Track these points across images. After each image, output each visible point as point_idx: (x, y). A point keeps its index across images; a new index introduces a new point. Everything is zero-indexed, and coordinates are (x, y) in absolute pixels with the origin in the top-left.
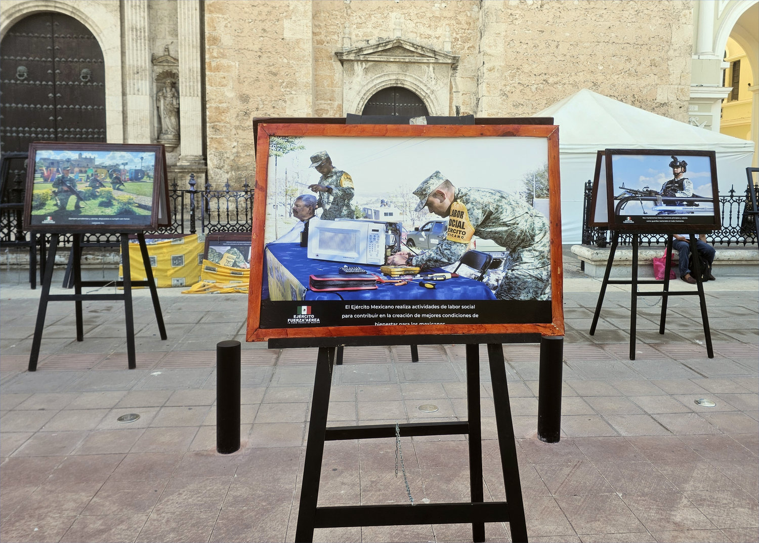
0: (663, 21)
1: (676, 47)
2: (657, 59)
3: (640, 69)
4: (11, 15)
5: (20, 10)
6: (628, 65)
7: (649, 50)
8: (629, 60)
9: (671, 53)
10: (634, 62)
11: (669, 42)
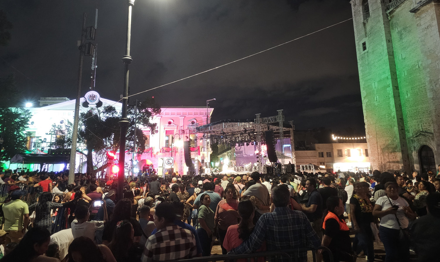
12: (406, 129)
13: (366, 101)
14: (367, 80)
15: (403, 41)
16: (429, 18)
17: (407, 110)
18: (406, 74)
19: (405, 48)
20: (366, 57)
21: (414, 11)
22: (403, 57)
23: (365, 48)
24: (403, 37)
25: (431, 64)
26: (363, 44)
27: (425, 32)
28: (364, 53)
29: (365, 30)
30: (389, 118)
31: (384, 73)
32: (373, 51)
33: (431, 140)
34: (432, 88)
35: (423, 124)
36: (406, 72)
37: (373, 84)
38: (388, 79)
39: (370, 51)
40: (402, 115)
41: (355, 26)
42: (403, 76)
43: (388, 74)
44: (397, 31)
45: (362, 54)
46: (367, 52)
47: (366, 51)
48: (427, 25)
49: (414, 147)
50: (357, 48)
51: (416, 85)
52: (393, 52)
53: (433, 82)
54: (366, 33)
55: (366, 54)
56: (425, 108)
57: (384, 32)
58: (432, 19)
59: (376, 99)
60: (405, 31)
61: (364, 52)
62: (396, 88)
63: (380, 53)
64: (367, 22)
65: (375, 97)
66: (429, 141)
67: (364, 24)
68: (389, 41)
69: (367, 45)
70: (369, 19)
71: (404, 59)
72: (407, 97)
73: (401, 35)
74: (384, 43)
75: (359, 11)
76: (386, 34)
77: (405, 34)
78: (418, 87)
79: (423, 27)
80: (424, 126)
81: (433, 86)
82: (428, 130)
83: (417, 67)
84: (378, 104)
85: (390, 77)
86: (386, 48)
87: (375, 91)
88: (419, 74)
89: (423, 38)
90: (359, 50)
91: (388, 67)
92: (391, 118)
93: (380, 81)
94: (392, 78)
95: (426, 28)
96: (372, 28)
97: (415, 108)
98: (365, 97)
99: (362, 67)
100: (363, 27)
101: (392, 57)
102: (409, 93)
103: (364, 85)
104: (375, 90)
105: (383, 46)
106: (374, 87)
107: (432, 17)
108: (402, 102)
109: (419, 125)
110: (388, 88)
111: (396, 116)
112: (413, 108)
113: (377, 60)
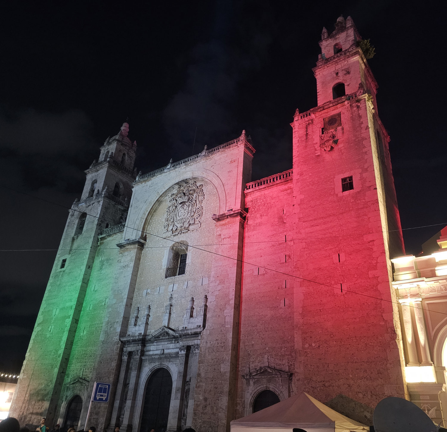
2: (381, 370)
3: (372, 376)
4: (152, 371)
5: (154, 368)
6: (366, 374)
7: (376, 364)
8: (365, 371)
10: (368, 372)
11: (386, 360)
12: (67, 373)
13: (39, 329)
14: (50, 304)
15: (102, 272)
16: (129, 258)
17: (77, 350)
18: (91, 309)
19: (100, 279)
20: (60, 276)
21: (120, 246)
22: (95, 289)
23: (63, 266)
24: (103, 268)
25: (114, 304)
26: (63, 260)
27: (122, 270)
28: (60, 272)
29: (71, 247)
30: (54, 356)
31: (71, 300)
32: (70, 273)
33: (85, 390)
34: (106, 330)
35: (86, 369)
36: (92, 306)
37: (54, 311)
38: (71, 309)
39: (67, 271)
40: (69, 355)
41: (63, 237)
42: (88, 309)
43: (74, 303)
44: (100, 260)
45: (58, 271)
46: (64, 271)
47: (63, 269)
48: (125, 264)
49: (67, 397)
50: (56, 262)
51: (95, 323)
52: (89, 280)
53: (110, 324)
54: (71, 250)
55: (61, 273)
56: (94, 351)
57: (87, 256)
58: (131, 260)
59: (49, 330)
60: (107, 263)
61: (60, 270)
62: (76, 321)
63: (76, 277)
64: (77, 238)
65: (50, 327)
66: (83, 391)
67: (73, 239)
68: (89, 267)
69: (67, 264)
70: (80, 236)
71: (95, 291)
72: (82, 334)
73: (103, 265)
74: (84, 268)
75: (74, 224)
76: (89, 258)
77: (106, 265)
78: (97, 325)
79: (122, 264)
80: (86, 372)
81: (108, 329)
82: (88, 377)
83: (103, 304)
84: (50, 337)
85: (74, 307)
86: (84, 273)
87: (53, 320)
88: (102, 312)
89: (118, 275)
90: (57, 266)
91: (77, 295)
92: (56, 357)
93: (62, 309)
94: (75, 309)
95: (123, 266)
96: (79, 247)
97: (85, 349)
98: (40, 323)
99: (51, 286)
100: (71, 243)
101: (85, 285)
102: (86, 330)
103: (44, 308)
104: (54, 317)
105: (81, 270)
106: (54, 314)
107: (131, 258)
108: (76, 339)
109: (81, 369)
110: (68, 319)
111: (62, 355)
112: (83, 349)
113: (69, 284)
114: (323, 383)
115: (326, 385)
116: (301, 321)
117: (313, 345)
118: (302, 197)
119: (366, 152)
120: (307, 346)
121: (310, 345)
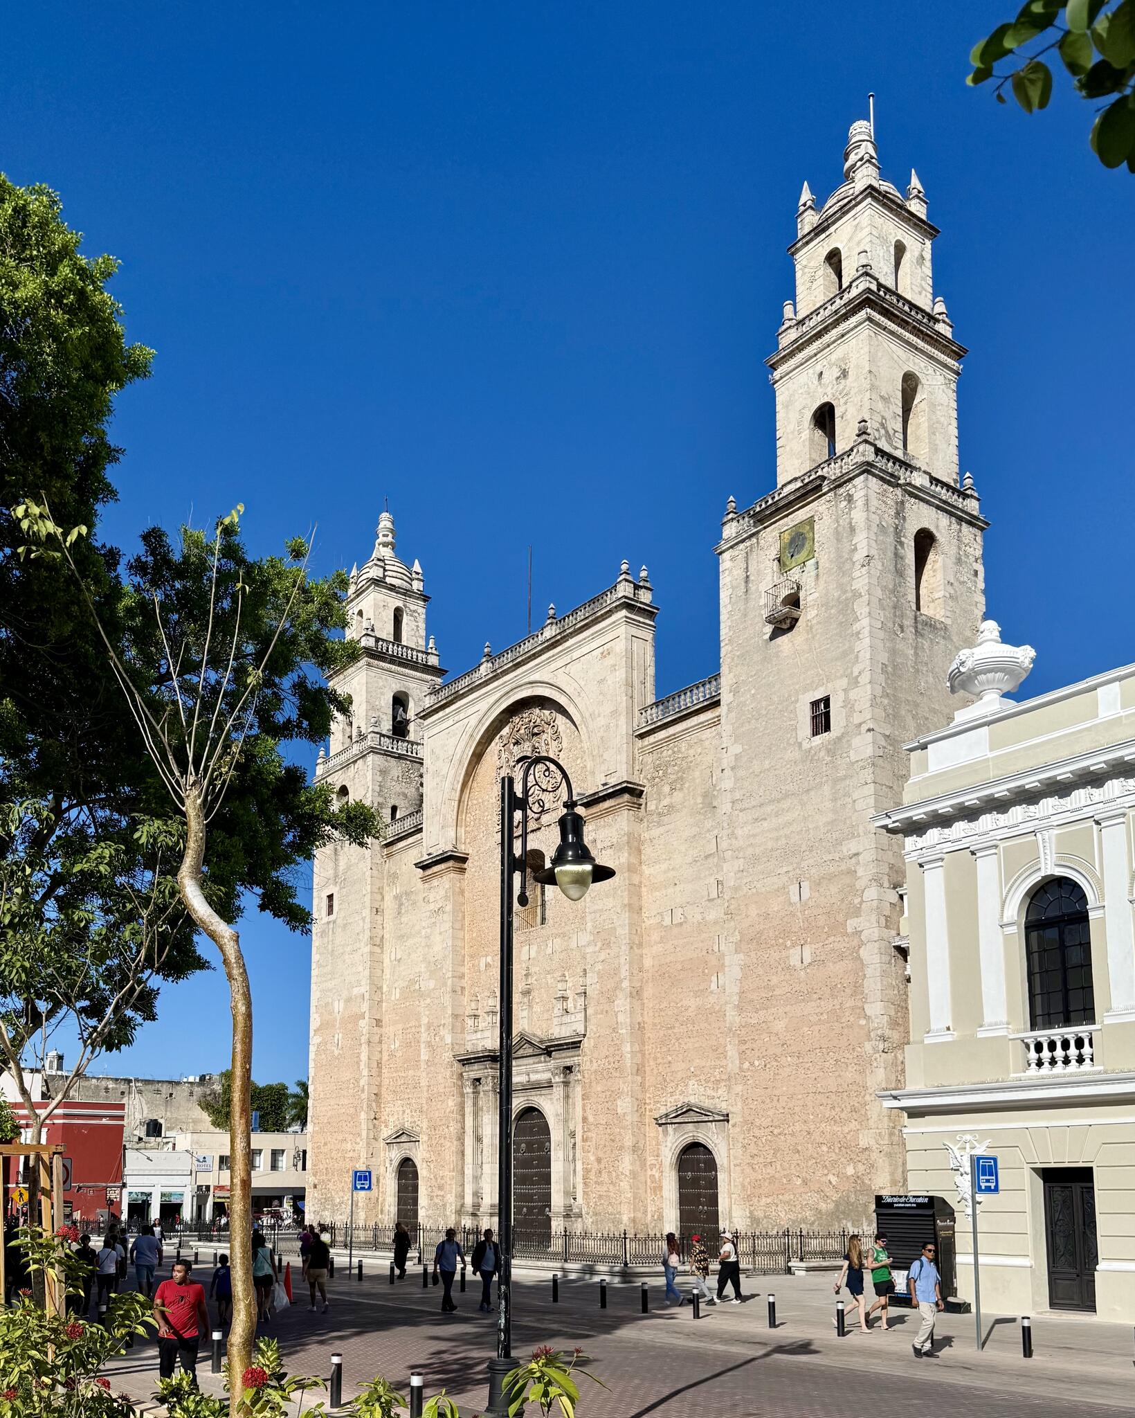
0: (857, 1067)
1: (870, 1091)
2: (856, 1105)
3: (843, 1115)
6: (834, 1113)
7: (848, 1096)
8: (833, 1108)
9: (868, 1098)
10: (837, 1109)
11: (865, 1088)
12: (383, 1118)
13: (318, 1041)
14: (325, 991)
15: (403, 919)
16: (442, 893)
17: (390, 1077)
18: (398, 996)
19: (404, 936)
20: (331, 933)
21: (423, 867)
22: (398, 958)
23: (330, 910)
24: (403, 911)
25: (433, 989)
26: (328, 896)
27: (433, 920)
28: (328, 923)
30: (355, 1091)
31: (359, 982)
32: (345, 925)
33: (418, 1149)
34: (428, 1040)
35: (411, 1112)
36: (398, 990)
37: (336, 1004)
38: (364, 998)
39: (339, 921)
40: (380, 1086)
42: (392, 998)
43: (365, 988)
44: (395, 893)
45: (323, 922)
46: (334, 922)
47: (332, 917)
48: (437, 906)
49: (391, 1161)
50: (315, 902)
51: (410, 1024)
52: (382, 938)
53: (432, 1028)
54: (336, 876)
55: (331, 926)
56: (418, 1078)
57: (369, 888)
58: (446, 897)
59: (336, 1041)
60: (408, 900)
61: (327, 919)
62: (376, 1022)
63: (358, 934)
64: (342, 847)
65: (337, 1036)
66: (415, 1151)
67: (336, 850)
68: (377, 911)
69: (336, 905)
70: (347, 843)
71: (399, 961)
72: (393, 1047)
73: (401, 905)
74: (367, 913)
76: (372, 892)
78: (413, 1030)
79: (432, 906)
80: (412, 1116)
81: (430, 1038)
82: (417, 1125)
83: (417, 987)
84: (339, 1054)
85: (367, 996)
86: (370, 925)
87: (338, 1021)
88: (417, 1003)
89: (429, 930)
90: (320, 909)
91: (367, 972)
92: (359, 1091)
93: (349, 1000)
94: (370, 999)
95: (435, 911)
96: (349, 867)
97: (403, 1074)
98: (317, 1030)
99: (320, 955)
100: (333, 858)
101: (377, 950)
102: (397, 1039)
103: (318, 1000)
104: (338, 1017)
105: (363, 919)
106: (336, 1011)
107: (446, 893)
108: (385, 1057)
109: (404, 1112)
110: (362, 1020)
111: (366, 1087)
112: (400, 1073)
113: (348, 949)
114: (771, 1129)
115: (776, 1132)
116: (737, 1019)
117: (757, 1063)
118: (737, 749)
119: (858, 633)
120: (746, 1065)
121: (752, 1064)
